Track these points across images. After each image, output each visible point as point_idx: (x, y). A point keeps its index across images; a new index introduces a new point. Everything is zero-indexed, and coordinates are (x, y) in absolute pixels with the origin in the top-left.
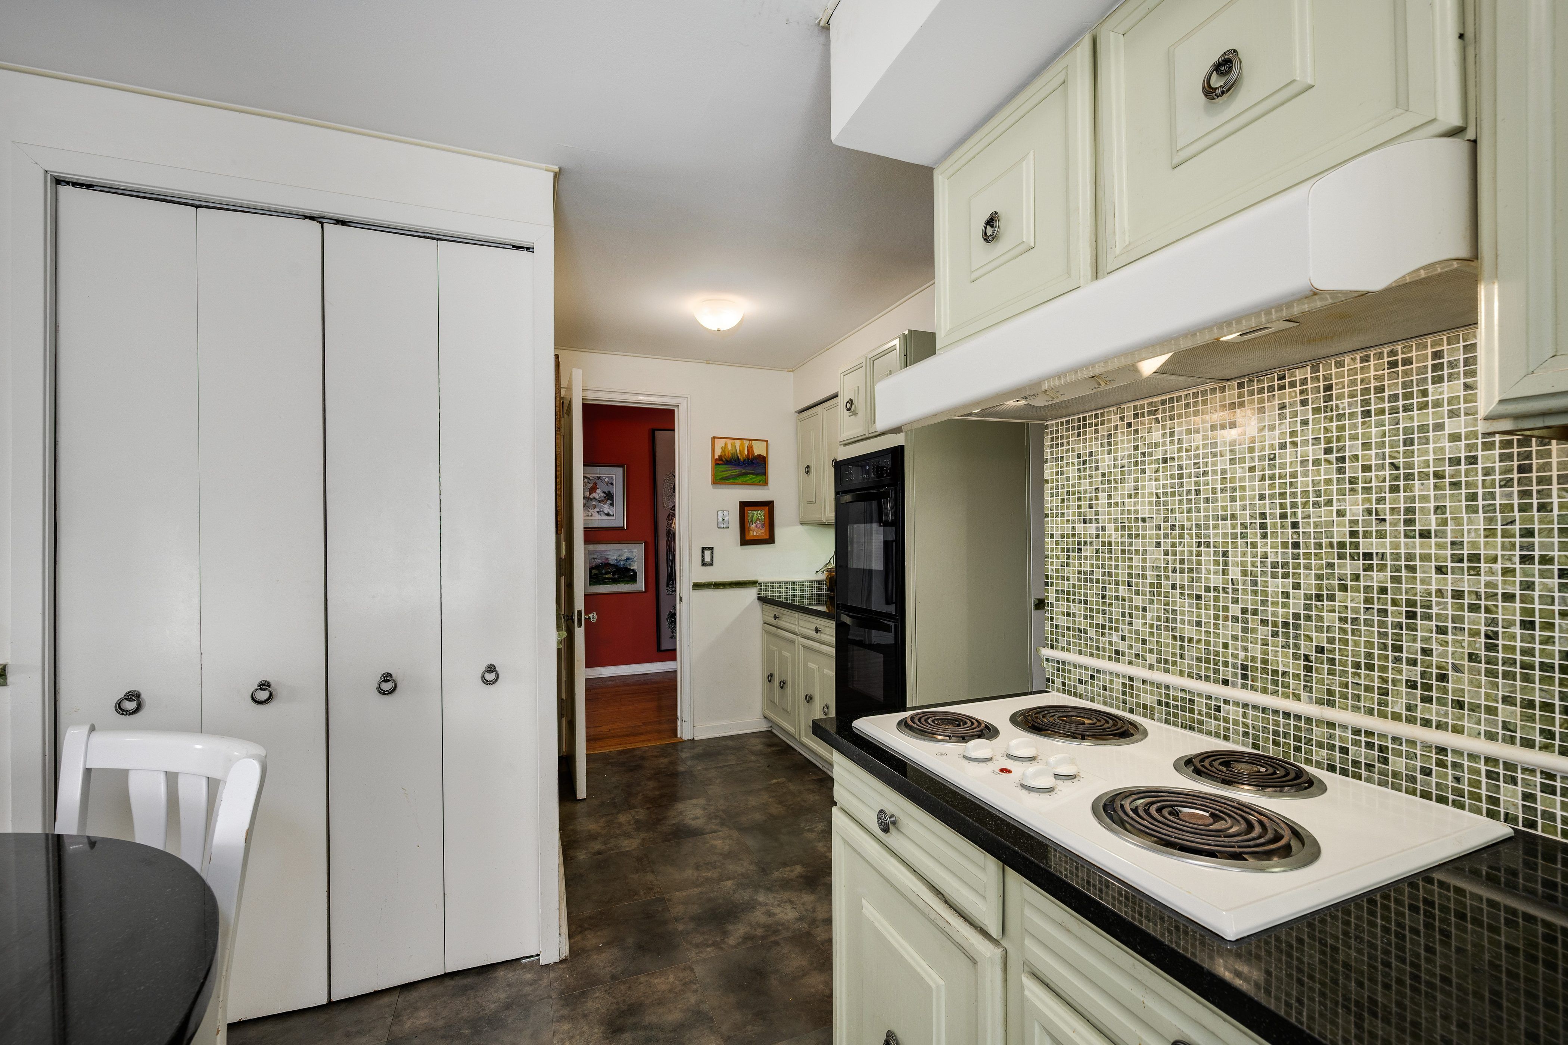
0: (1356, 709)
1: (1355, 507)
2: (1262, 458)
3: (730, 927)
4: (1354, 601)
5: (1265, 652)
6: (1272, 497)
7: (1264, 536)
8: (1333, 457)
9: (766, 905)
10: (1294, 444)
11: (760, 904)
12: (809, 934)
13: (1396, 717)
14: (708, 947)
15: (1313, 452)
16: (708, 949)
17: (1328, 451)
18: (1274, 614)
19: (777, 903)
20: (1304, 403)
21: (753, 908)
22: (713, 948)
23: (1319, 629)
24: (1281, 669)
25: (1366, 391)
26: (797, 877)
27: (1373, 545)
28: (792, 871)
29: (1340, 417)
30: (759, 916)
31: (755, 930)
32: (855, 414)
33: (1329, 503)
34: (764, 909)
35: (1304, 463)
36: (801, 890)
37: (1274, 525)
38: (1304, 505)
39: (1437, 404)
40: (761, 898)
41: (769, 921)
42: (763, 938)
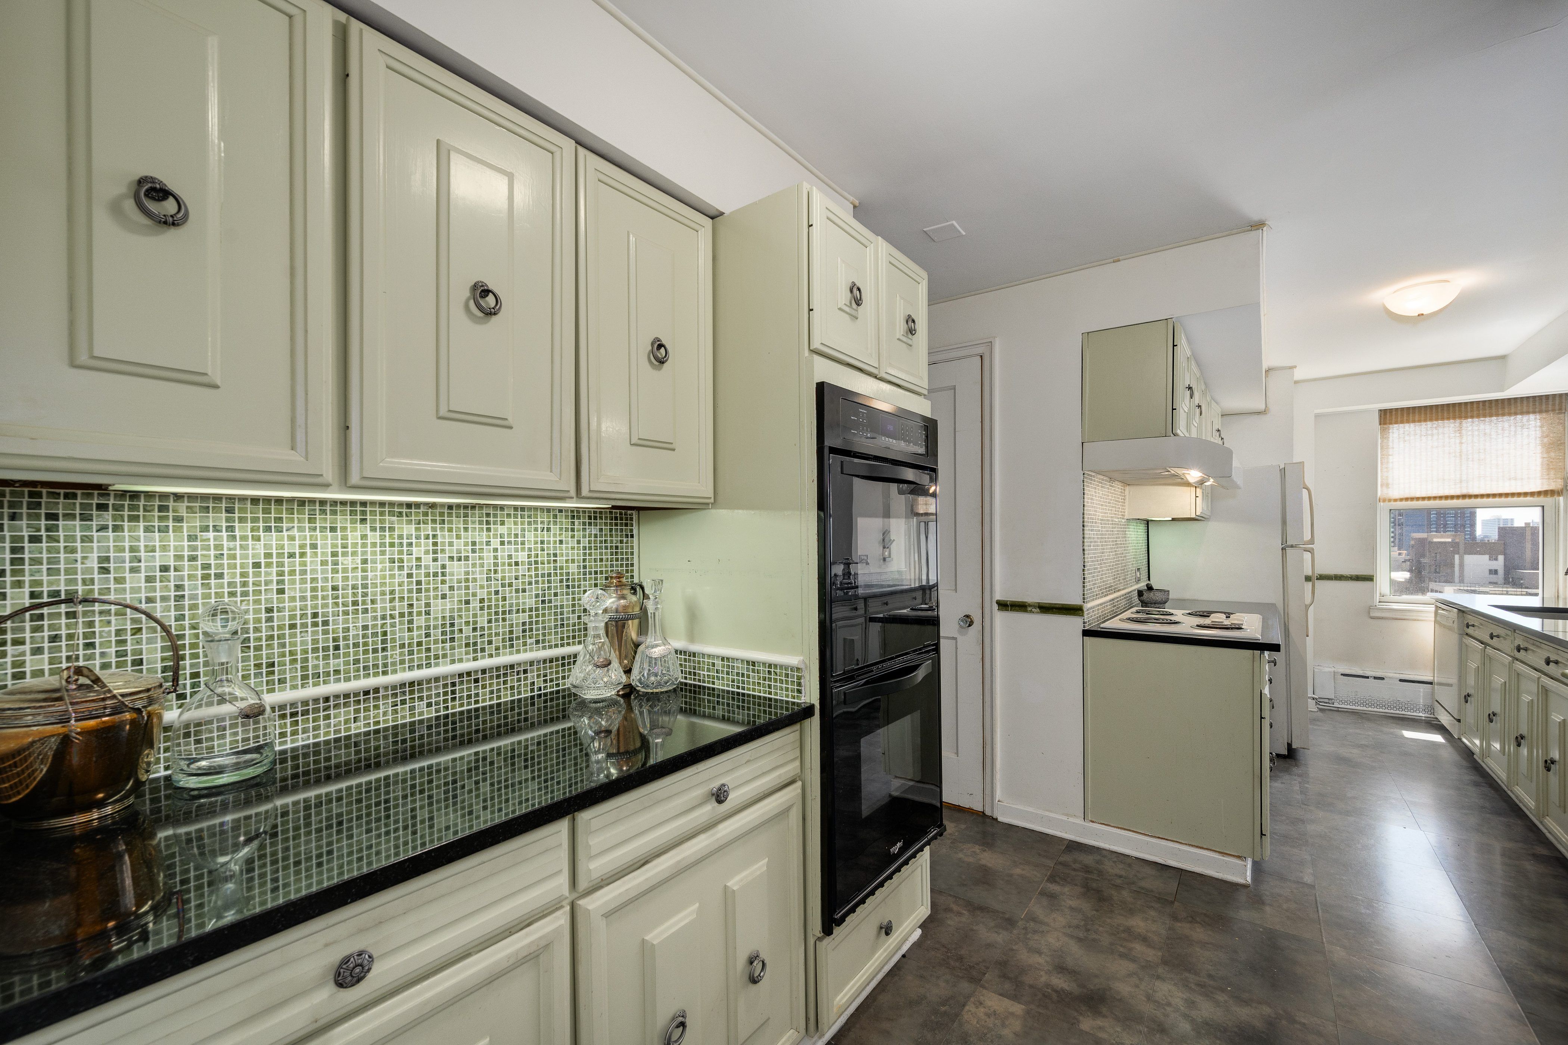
3: (1258, 1024)
9: (1186, 1016)
11: (1193, 1021)
12: (1165, 962)
14: (1304, 1024)
16: (1303, 1021)
19: (1168, 1009)
21: (1207, 1024)
22: (1297, 1018)
26: (1105, 1016)
28: (1101, 1028)
30: (1206, 1010)
31: (1226, 1002)
34: (1194, 1013)
36: (1120, 1000)
40: (1185, 1027)
41: (1199, 999)
42: (1223, 990)
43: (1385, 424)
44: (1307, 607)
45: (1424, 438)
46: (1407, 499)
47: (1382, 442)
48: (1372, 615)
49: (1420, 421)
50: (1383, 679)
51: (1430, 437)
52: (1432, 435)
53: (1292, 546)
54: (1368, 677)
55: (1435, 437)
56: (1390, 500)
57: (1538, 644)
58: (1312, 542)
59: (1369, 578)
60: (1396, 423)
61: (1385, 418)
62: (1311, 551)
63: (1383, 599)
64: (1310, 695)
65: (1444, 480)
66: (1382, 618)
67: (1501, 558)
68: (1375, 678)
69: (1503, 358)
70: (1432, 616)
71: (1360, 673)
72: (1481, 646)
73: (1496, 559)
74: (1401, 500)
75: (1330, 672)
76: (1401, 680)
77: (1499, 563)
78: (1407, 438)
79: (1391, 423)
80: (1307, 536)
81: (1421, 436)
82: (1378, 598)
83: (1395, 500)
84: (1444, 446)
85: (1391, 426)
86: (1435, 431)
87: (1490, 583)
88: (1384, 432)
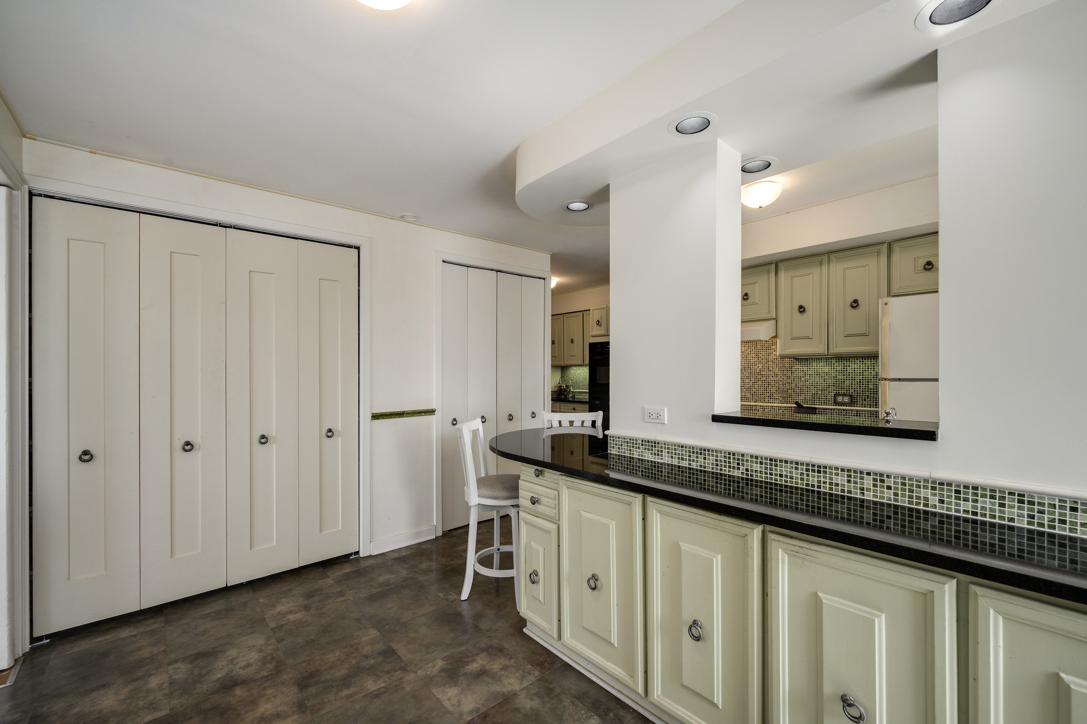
0: (760, 402)
1: (760, 366)
2: (745, 356)
4: (760, 383)
5: (745, 394)
6: (747, 363)
7: (745, 371)
8: (757, 356)
10: (751, 354)
13: (766, 402)
15: (754, 355)
17: (756, 355)
18: (747, 386)
20: (752, 346)
23: (755, 388)
24: (748, 397)
25: (762, 346)
27: (763, 373)
29: (758, 350)
32: (600, 326)
33: (756, 365)
35: (752, 357)
37: (747, 369)
38: (752, 365)
39: (772, 349)
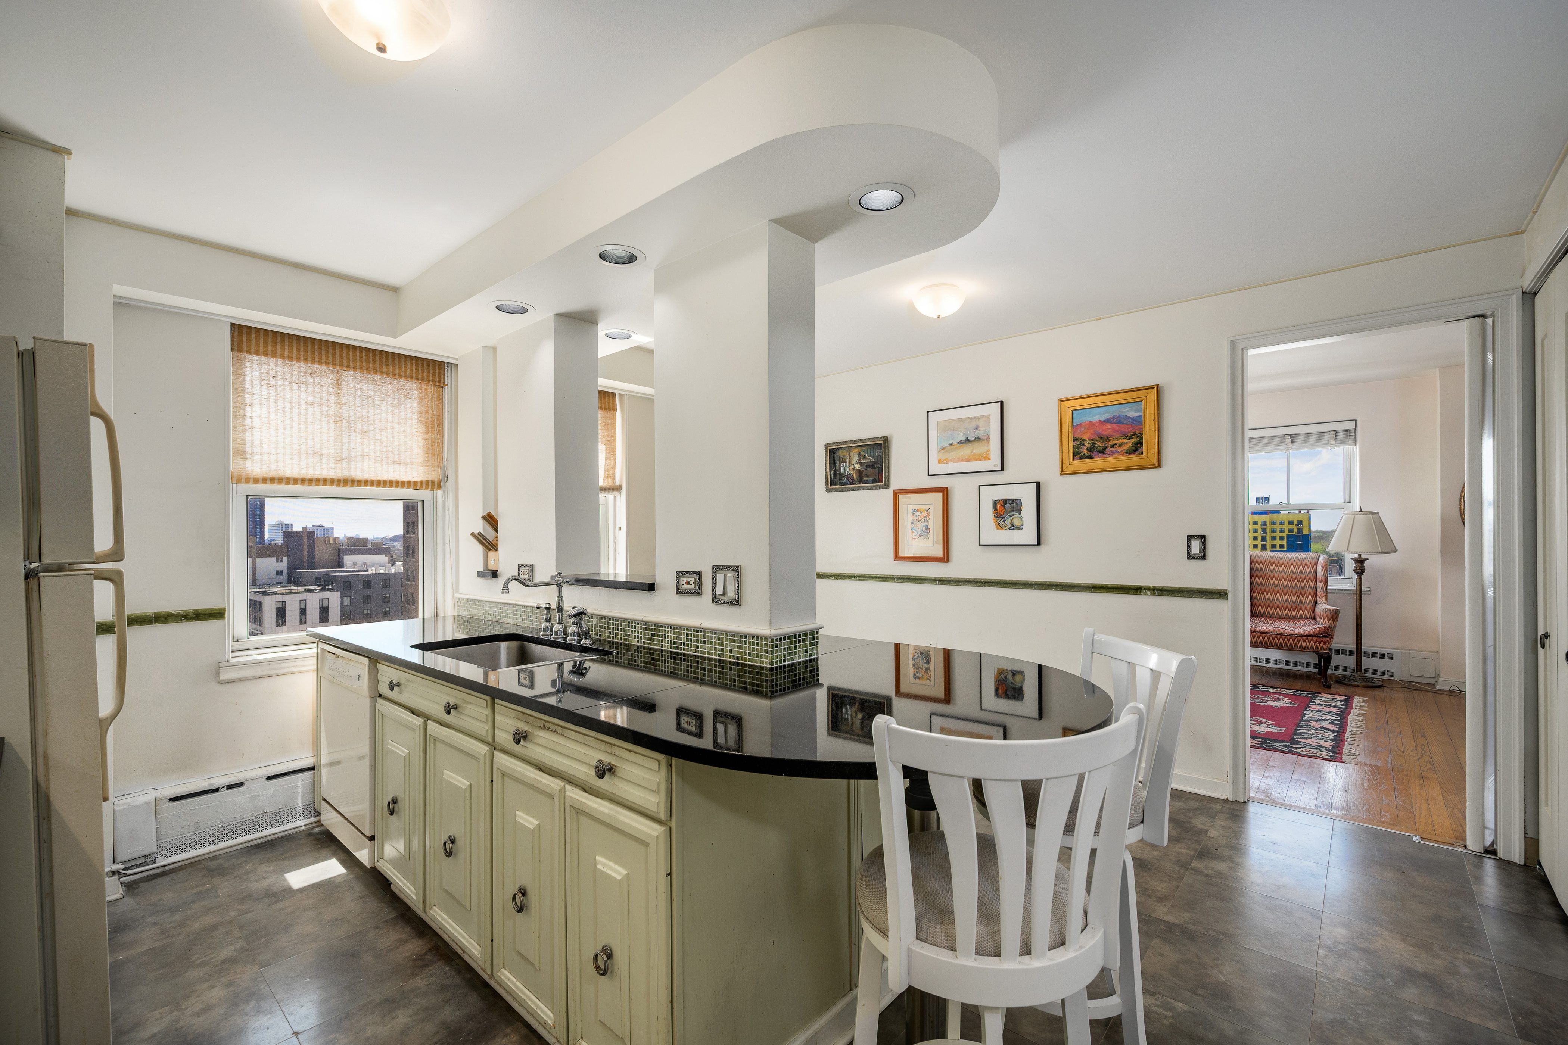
43: (240, 350)
44: (104, 725)
45: (295, 386)
46: (273, 480)
47: (236, 380)
48: (223, 677)
49: (290, 358)
50: (241, 784)
51: (303, 387)
52: (306, 384)
53: (60, 568)
54: (217, 790)
55: (311, 389)
56: (248, 480)
57: (559, 729)
58: (117, 554)
59: (218, 614)
60: (257, 353)
61: (240, 342)
62: (116, 578)
63: (238, 646)
64: (109, 867)
65: (321, 455)
66: (240, 680)
67: (285, 559)
68: (229, 787)
69: (395, 290)
70: (312, 664)
71: (204, 785)
72: (418, 721)
73: (282, 561)
74: (264, 480)
75: (148, 803)
76: (269, 778)
77: (284, 565)
78: (272, 382)
79: (249, 352)
80: (103, 541)
81: (292, 382)
82: (230, 645)
83: (256, 481)
84: (321, 404)
85: (248, 356)
86: (310, 380)
87: (278, 583)
88: (238, 364)
